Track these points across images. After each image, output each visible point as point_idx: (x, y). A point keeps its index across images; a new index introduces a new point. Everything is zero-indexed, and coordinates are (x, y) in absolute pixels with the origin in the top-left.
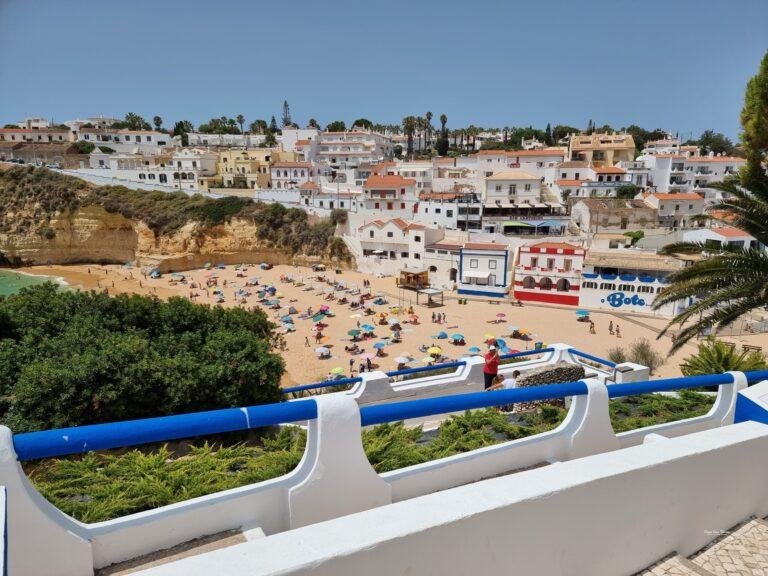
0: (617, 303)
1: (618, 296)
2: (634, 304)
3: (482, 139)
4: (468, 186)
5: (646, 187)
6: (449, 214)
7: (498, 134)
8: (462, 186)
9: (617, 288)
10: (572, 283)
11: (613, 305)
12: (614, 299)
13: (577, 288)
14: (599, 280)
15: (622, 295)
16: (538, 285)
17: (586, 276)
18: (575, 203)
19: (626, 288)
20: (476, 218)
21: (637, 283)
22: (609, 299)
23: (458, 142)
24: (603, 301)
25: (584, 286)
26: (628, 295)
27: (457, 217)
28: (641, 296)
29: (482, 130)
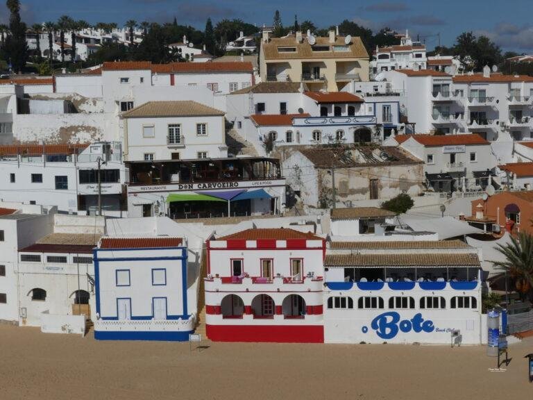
0: (388, 331)
1: (389, 319)
2: (418, 329)
3: (87, 40)
4: (87, 129)
5: (399, 125)
6: (61, 182)
7: (115, 32)
8: (76, 129)
9: (386, 304)
10: (310, 301)
11: (383, 335)
12: (384, 325)
13: (318, 310)
14: (355, 293)
15: (396, 317)
16: (249, 310)
17: (332, 286)
18: (288, 156)
19: (402, 302)
20: (113, 189)
21: (417, 293)
22: (374, 325)
23: (44, 45)
24: (365, 330)
25: (330, 306)
26: (406, 314)
27: (76, 188)
28: (428, 314)
29: (84, 25)
